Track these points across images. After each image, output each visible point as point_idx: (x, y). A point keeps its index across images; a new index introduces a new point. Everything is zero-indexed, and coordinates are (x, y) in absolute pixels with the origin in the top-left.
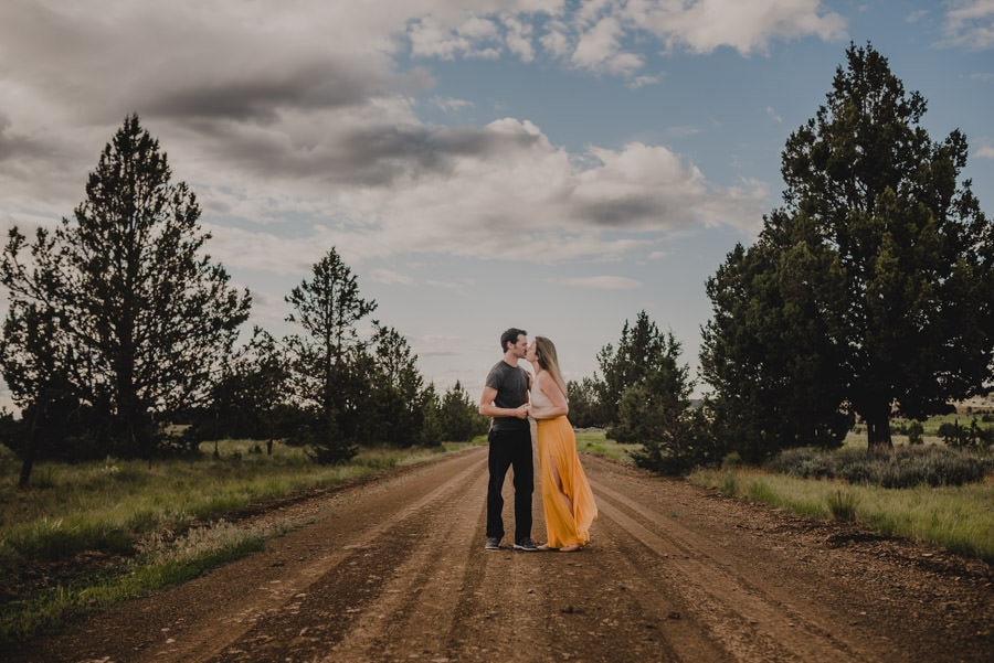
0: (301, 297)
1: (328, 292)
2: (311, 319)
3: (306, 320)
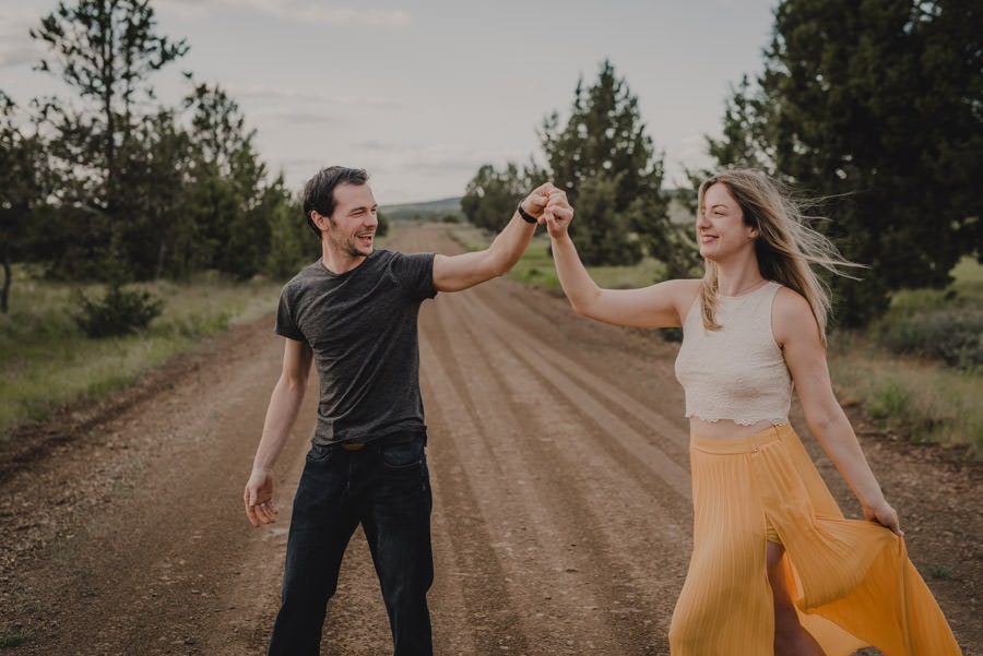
0: (59, 32)
1: (105, 22)
2: (77, 69)
3: (70, 69)
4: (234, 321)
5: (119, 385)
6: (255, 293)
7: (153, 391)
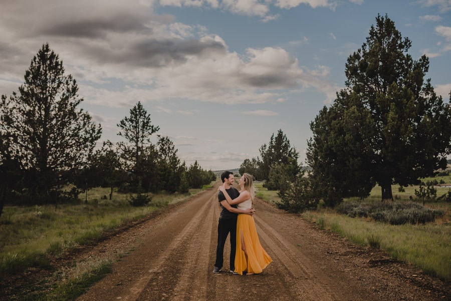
0: (124, 124)
1: (137, 123)
2: (129, 134)
3: (127, 135)
4: (170, 203)
5: (142, 217)
6: (175, 197)
7: (150, 218)
